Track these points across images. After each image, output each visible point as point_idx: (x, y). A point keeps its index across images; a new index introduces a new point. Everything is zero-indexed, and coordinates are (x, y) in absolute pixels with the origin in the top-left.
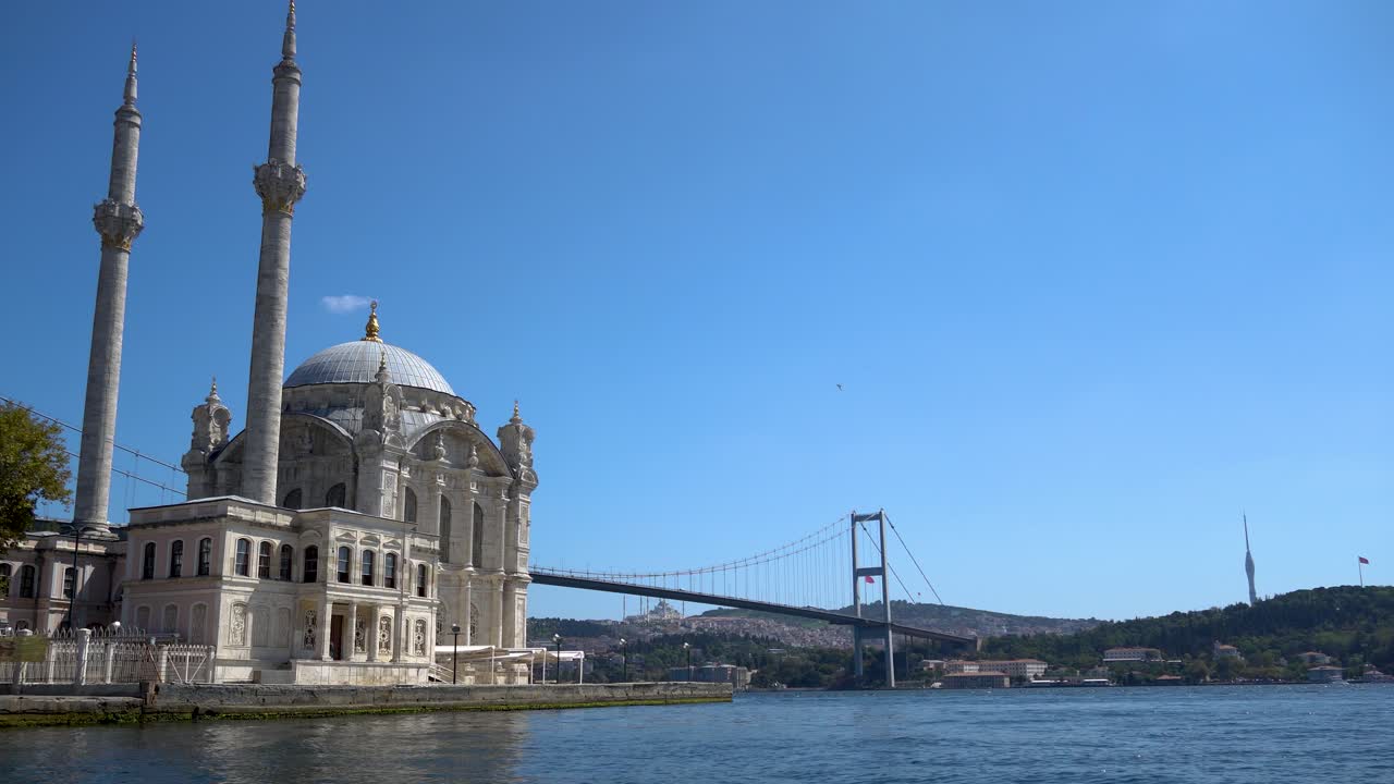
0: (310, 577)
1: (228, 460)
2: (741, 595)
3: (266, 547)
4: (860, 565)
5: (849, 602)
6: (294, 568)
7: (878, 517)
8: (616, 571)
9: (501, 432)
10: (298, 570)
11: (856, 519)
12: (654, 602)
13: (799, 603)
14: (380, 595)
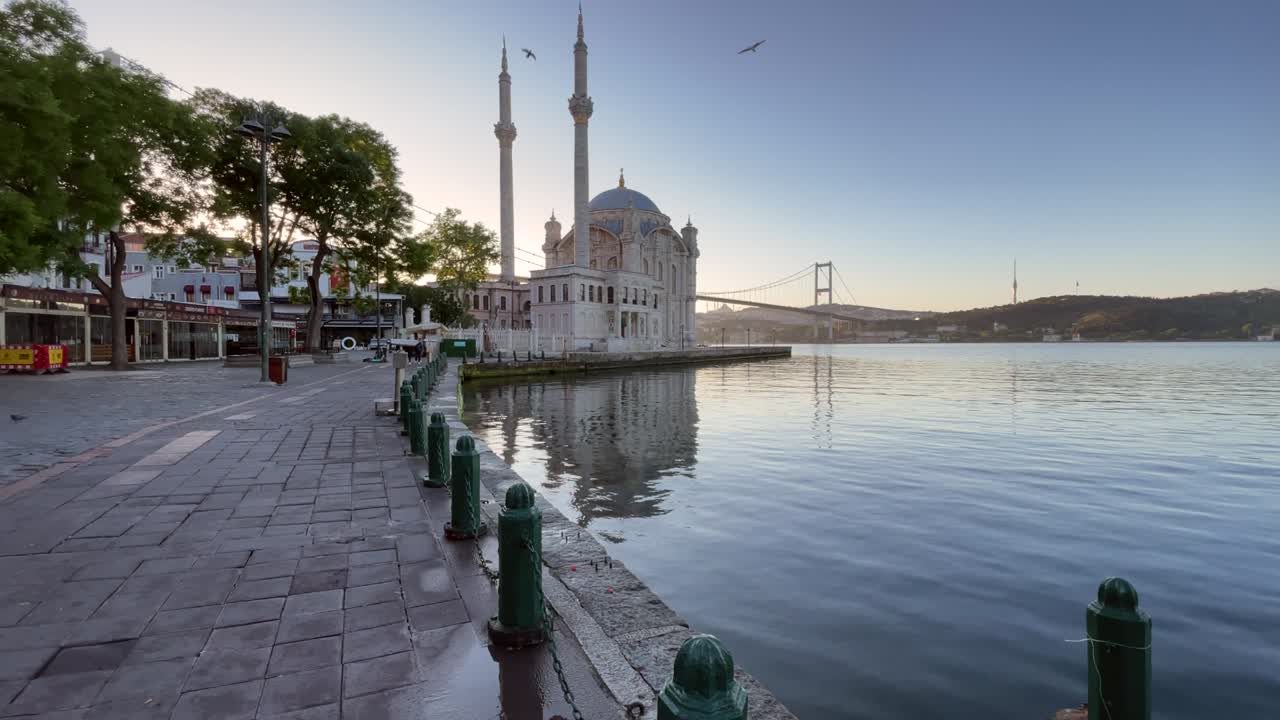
0: (611, 301)
1: (563, 246)
2: (763, 302)
3: (591, 287)
4: (819, 287)
5: (813, 304)
6: (603, 297)
7: (830, 264)
8: (708, 291)
9: (683, 230)
10: (605, 297)
11: (818, 266)
12: (721, 304)
13: (787, 305)
14: (639, 308)
